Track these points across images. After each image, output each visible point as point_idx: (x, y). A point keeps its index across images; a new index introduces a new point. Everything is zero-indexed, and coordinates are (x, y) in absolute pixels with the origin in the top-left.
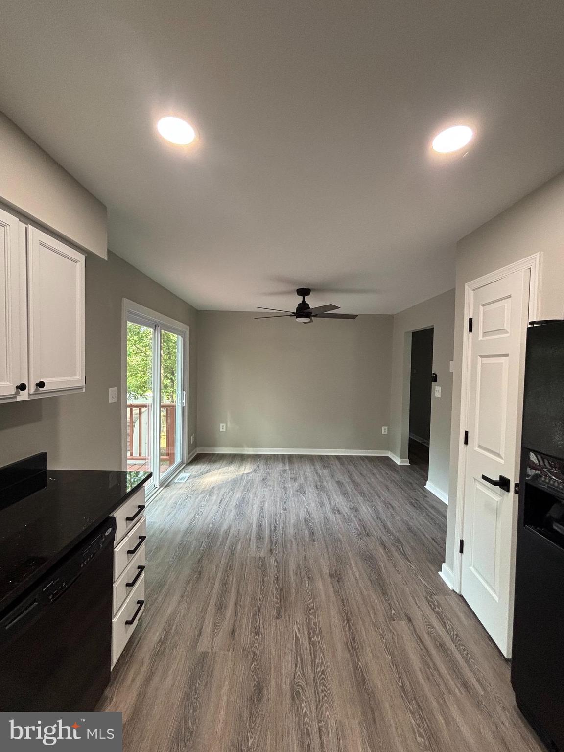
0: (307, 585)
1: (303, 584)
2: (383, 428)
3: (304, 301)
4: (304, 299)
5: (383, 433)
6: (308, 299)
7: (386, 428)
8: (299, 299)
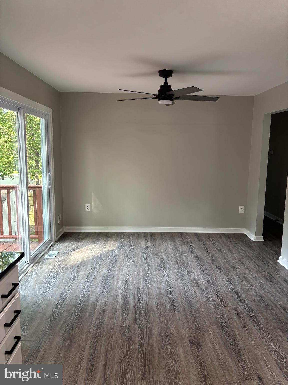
0: (169, 351)
1: (165, 349)
2: (240, 207)
3: (166, 83)
4: (166, 80)
5: (240, 212)
6: (170, 81)
7: (243, 207)
8: (162, 81)
